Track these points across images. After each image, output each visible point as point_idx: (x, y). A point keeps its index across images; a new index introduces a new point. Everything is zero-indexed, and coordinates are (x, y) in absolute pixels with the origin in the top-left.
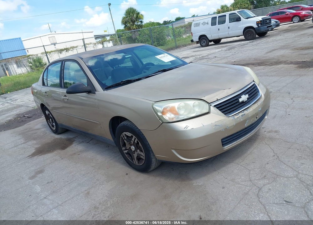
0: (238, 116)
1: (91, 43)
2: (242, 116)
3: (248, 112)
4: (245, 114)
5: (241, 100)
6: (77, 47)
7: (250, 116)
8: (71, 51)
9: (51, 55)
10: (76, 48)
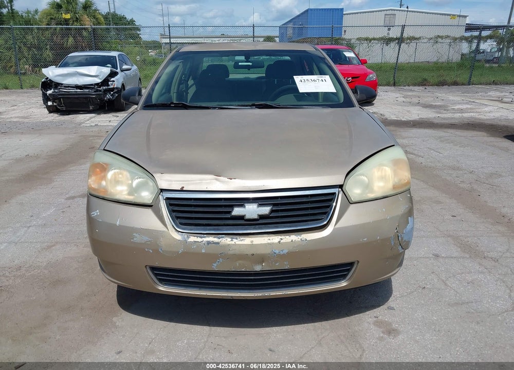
0: (199, 240)
1: (447, 37)
2: (209, 243)
3: (233, 243)
4: (218, 243)
5: (237, 211)
6: (420, 38)
7: (231, 252)
8: (407, 44)
9: (370, 44)
10: (416, 41)
